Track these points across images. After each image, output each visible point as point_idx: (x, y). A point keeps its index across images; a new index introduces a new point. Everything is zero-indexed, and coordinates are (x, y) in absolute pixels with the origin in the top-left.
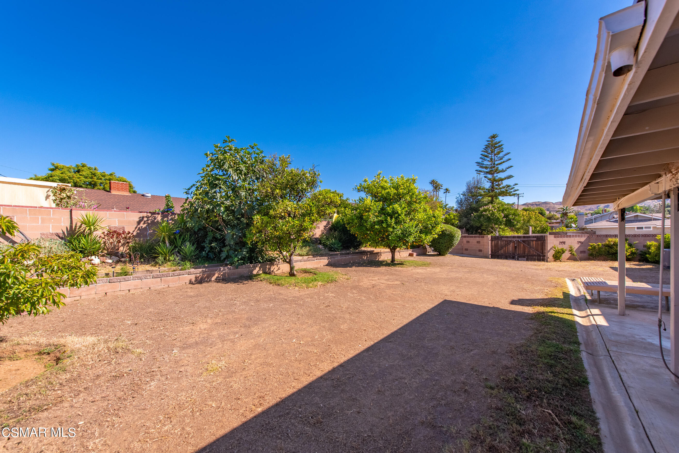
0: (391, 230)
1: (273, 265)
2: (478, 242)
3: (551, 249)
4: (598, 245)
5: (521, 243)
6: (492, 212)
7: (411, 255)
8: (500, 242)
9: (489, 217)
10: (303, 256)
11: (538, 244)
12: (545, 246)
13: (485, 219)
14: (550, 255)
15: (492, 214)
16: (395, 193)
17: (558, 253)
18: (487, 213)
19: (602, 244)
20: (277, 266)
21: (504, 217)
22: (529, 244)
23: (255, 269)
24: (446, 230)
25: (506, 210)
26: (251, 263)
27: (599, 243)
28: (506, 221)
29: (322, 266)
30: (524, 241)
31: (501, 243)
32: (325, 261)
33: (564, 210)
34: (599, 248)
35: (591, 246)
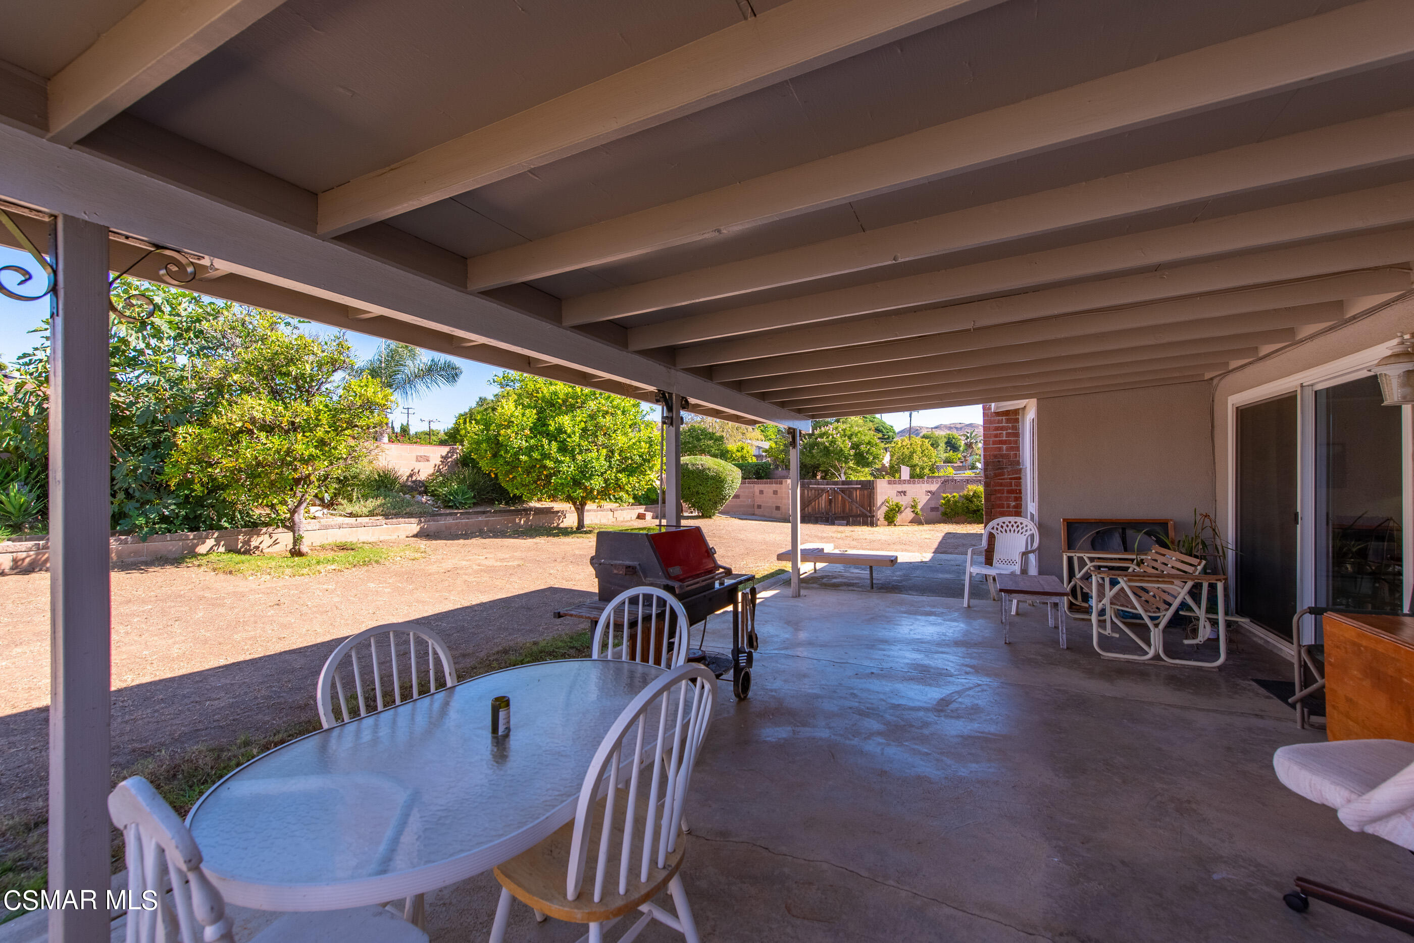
0: (549, 464)
1: (259, 535)
2: (775, 492)
3: (883, 503)
4: (954, 497)
5: (838, 493)
6: (833, 437)
7: (641, 517)
8: (806, 491)
9: (826, 447)
10: (358, 517)
11: (864, 495)
12: (873, 499)
13: (821, 451)
14: (880, 514)
15: (832, 442)
16: (567, 395)
17: (891, 510)
18: (824, 439)
19: (960, 496)
20: (271, 537)
21: (852, 448)
22: (850, 496)
23: (204, 543)
24: (709, 469)
25: (856, 435)
26: (191, 530)
27: (955, 494)
28: (856, 454)
29: (403, 536)
30: (843, 491)
31: (808, 494)
32: (412, 526)
33: (968, 437)
34: (955, 502)
35: (944, 498)
